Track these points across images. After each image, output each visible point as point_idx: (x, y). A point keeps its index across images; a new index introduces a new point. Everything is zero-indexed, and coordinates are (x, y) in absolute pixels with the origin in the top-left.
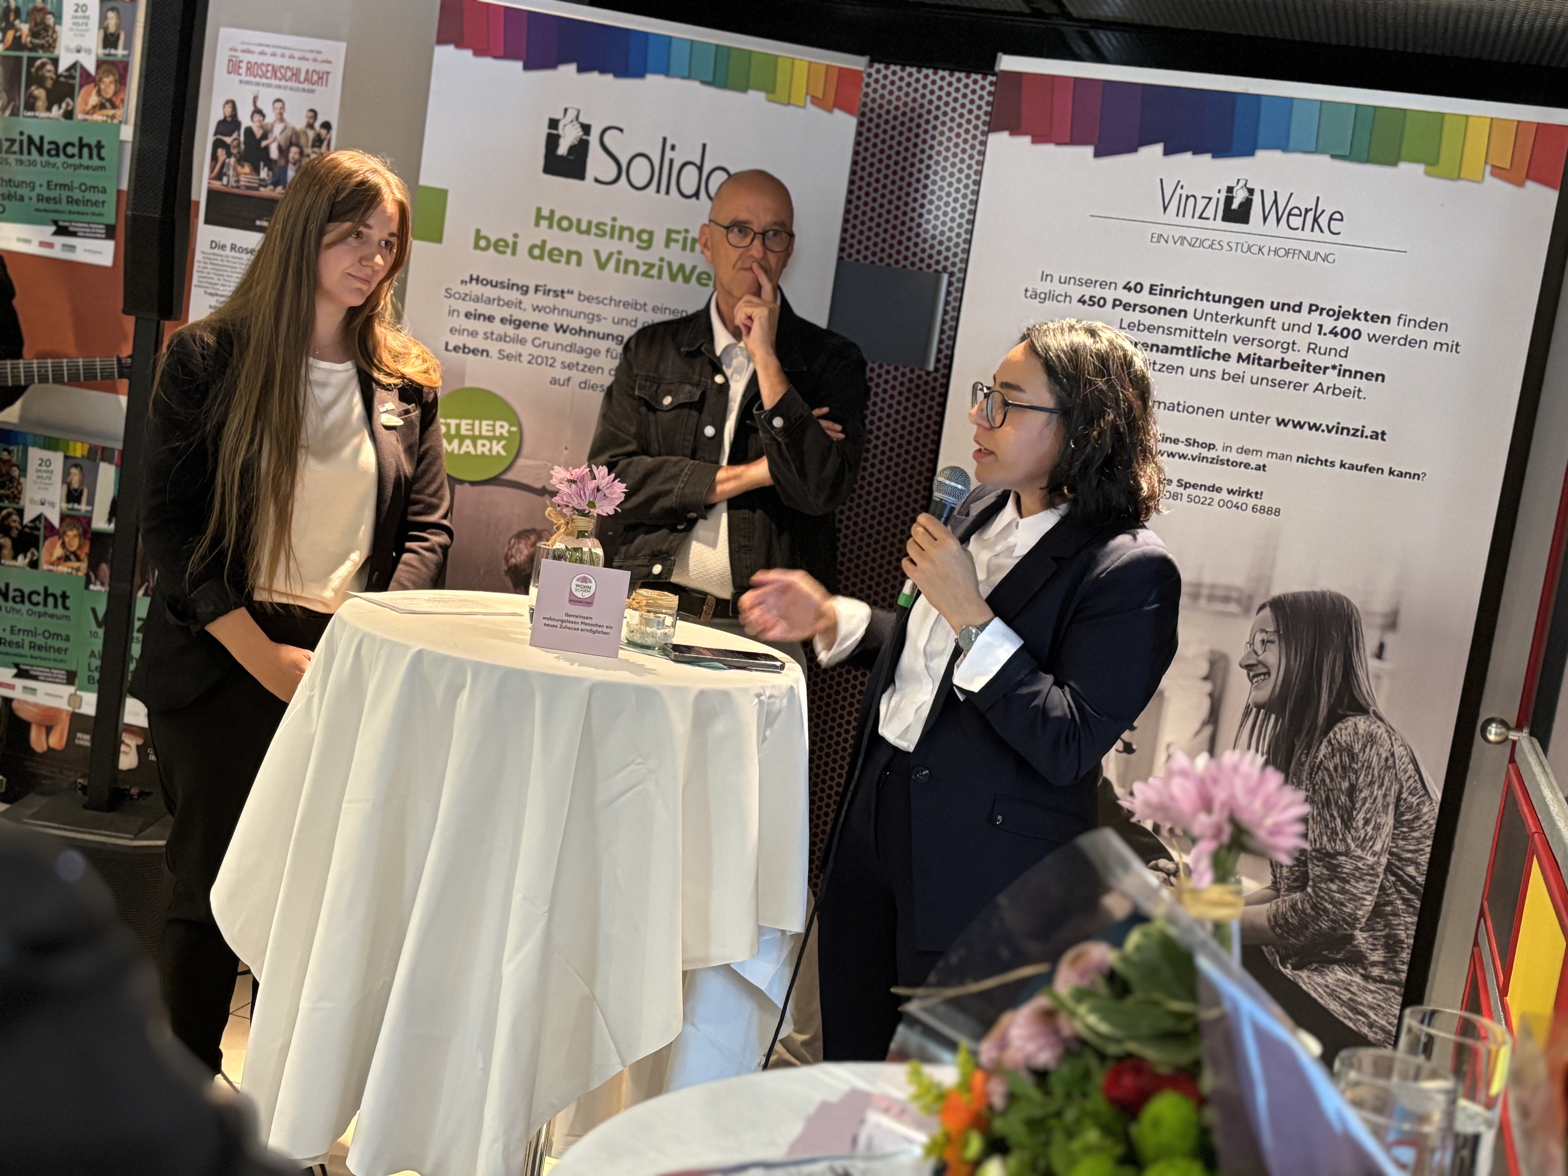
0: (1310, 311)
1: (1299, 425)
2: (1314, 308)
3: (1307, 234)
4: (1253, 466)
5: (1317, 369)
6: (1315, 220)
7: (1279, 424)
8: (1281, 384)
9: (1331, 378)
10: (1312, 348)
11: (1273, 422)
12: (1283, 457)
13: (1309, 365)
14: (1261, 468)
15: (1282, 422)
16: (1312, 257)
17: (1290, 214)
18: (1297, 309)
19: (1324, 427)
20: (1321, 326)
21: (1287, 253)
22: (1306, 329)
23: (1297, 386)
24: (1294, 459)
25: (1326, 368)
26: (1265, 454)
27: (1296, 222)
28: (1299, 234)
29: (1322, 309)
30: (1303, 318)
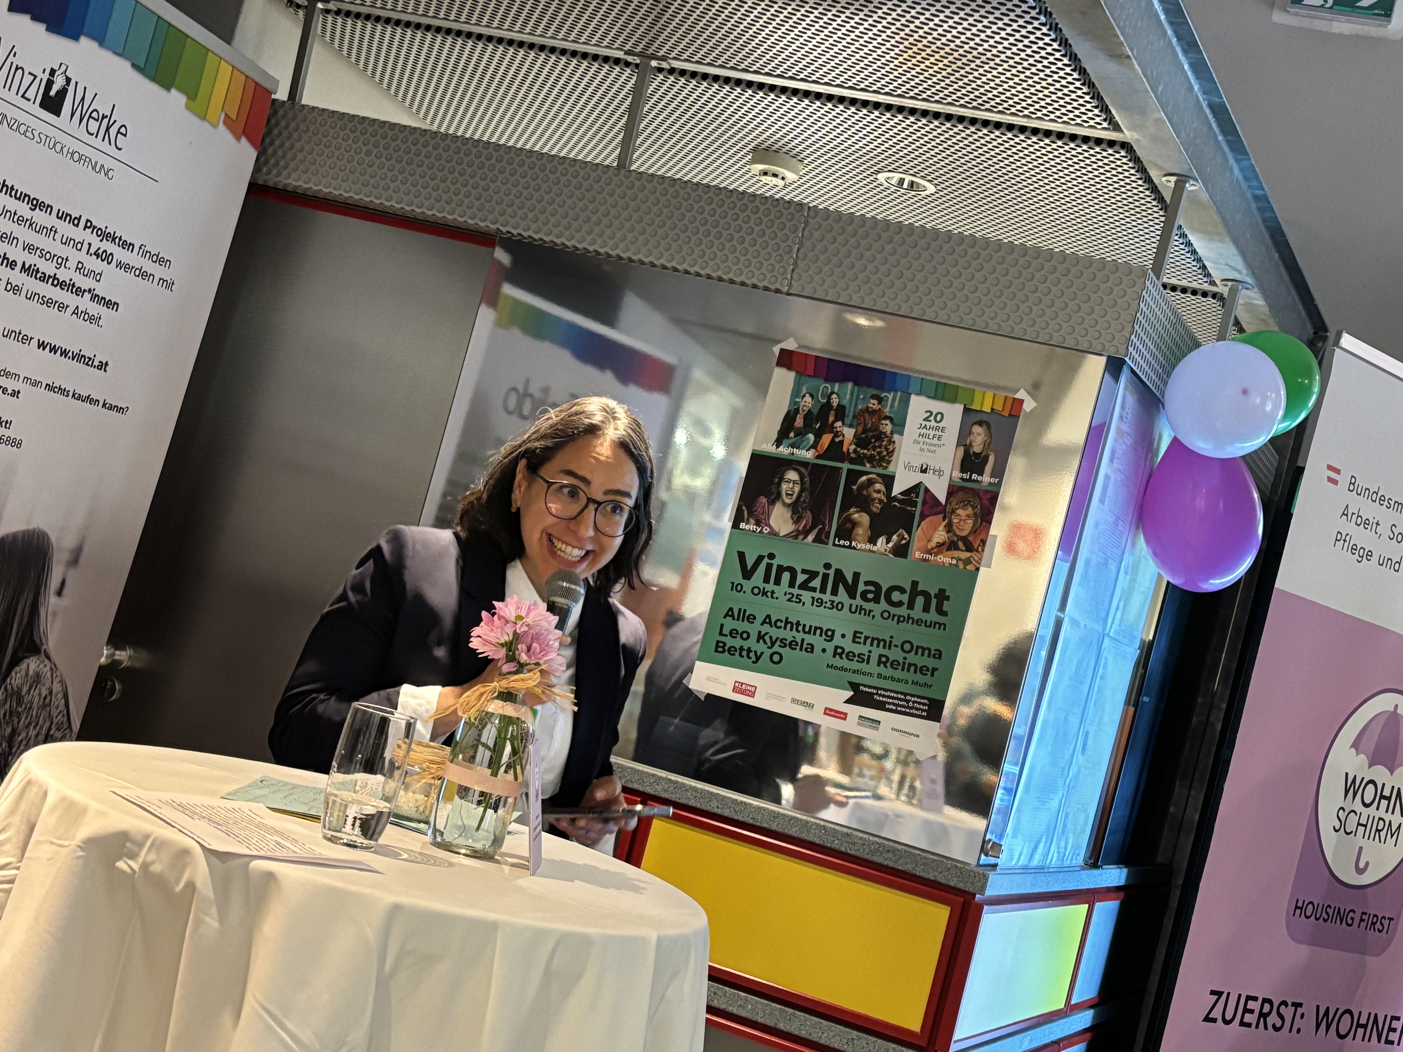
0: (86, 227)
1: (53, 349)
2: (89, 224)
3: (97, 142)
4: (10, 391)
5: (79, 292)
6: (108, 129)
7: (39, 348)
8: (49, 302)
9: (85, 302)
10: (80, 268)
11: (34, 343)
12: (36, 384)
13: (73, 285)
14: (16, 394)
15: (42, 345)
16: (98, 169)
17: (90, 117)
18: (76, 222)
19: (70, 354)
20: (90, 244)
21: (80, 159)
22: (78, 246)
23: (62, 307)
24: (44, 385)
25: (85, 291)
26: (21, 379)
27: (93, 126)
28: (91, 140)
29: (95, 227)
30: (79, 234)
